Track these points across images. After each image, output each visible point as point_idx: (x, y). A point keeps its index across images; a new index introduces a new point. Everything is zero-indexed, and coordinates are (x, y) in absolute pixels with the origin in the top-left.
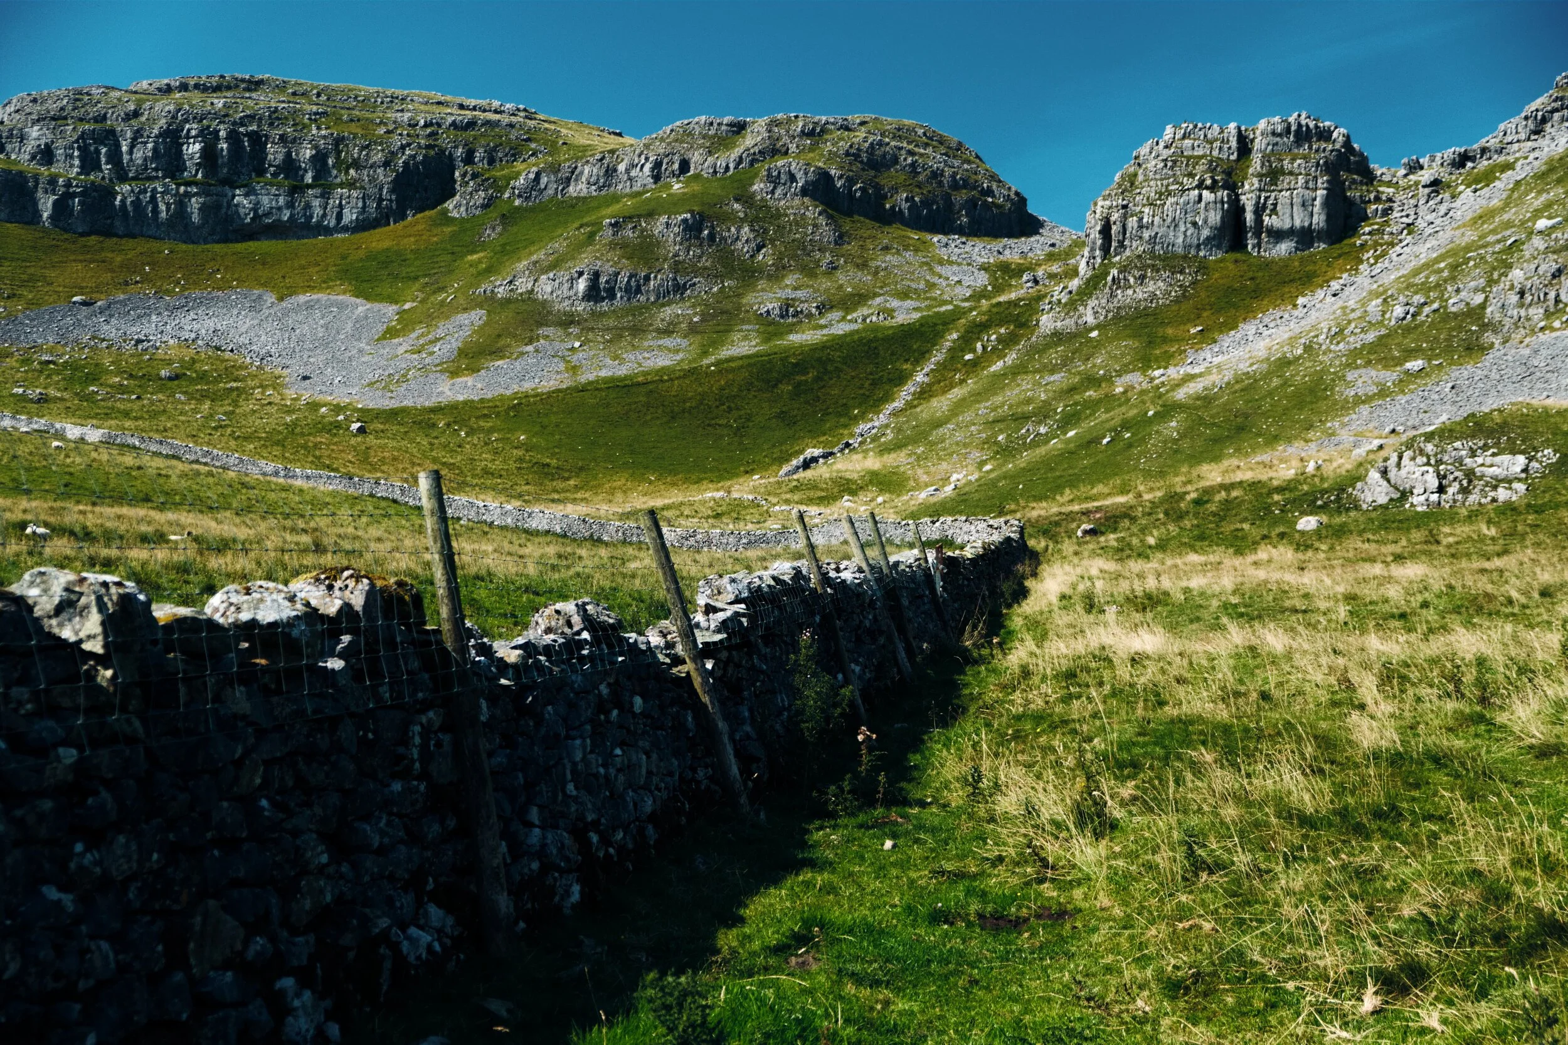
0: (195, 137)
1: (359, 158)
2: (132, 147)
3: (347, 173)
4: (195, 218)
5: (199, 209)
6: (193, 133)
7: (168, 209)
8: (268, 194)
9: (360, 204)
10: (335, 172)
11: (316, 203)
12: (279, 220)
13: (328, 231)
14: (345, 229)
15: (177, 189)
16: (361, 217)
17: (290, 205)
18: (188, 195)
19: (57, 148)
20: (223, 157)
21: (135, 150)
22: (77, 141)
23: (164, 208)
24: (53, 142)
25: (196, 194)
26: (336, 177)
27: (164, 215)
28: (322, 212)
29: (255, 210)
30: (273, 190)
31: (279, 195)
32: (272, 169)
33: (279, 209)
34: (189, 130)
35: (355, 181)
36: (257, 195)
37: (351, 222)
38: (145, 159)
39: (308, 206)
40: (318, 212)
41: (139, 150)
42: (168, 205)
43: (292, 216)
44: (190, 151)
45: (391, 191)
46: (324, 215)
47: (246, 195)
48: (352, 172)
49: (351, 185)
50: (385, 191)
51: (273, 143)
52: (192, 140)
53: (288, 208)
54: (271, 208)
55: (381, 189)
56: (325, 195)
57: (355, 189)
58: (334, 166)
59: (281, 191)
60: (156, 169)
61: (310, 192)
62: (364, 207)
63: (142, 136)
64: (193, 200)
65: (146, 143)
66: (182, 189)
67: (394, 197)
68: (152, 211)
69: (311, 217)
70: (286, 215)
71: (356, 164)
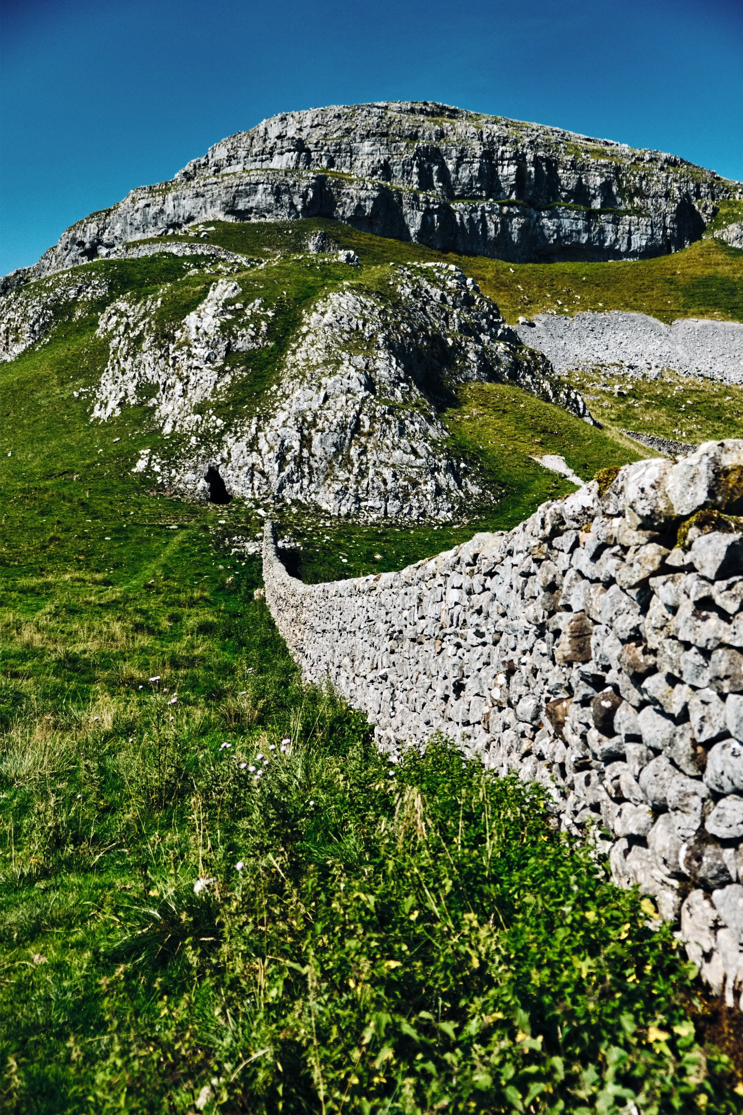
0: (509, 159)
1: (641, 187)
2: (458, 165)
3: (631, 201)
4: (515, 237)
5: (519, 230)
6: (507, 155)
7: (496, 229)
8: (569, 218)
9: (649, 232)
10: (619, 200)
11: (609, 227)
12: (578, 243)
13: (618, 255)
14: (634, 254)
15: (501, 209)
16: (650, 244)
17: (587, 229)
18: (510, 216)
19: (394, 164)
20: (530, 179)
21: (460, 170)
22: (414, 159)
23: (493, 227)
24: (389, 159)
25: (517, 215)
26: (621, 204)
27: (492, 234)
28: (614, 238)
29: (557, 231)
30: (573, 214)
31: (578, 219)
32: (564, 194)
33: (579, 232)
34: (503, 152)
35: (641, 209)
36: (559, 218)
37: (640, 248)
38: (471, 179)
39: (602, 231)
40: (610, 237)
41: (465, 169)
42: (496, 224)
43: (589, 238)
44: (505, 173)
45: (673, 221)
46: (617, 240)
47: (550, 218)
48: (636, 200)
49: (638, 212)
50: (668, 220)
51: (564, 168)
52: (506, 162)
53: (585, 232)
54: (572, 231)
55: (664, 218)
56: (616, 222)
57: (643, 216)
58: (617, 194)
59: (580, 216)
60: (480, 189)
61: (603, 217)
62: (652, 234)
63: (466, 156)
64: (515, 220)
65: (472, 163)
66: (505, 209)
67: (675, 226)
68: (482, 230)
69: (604, 241)
70: (584, 238)
71: (639, 192)
